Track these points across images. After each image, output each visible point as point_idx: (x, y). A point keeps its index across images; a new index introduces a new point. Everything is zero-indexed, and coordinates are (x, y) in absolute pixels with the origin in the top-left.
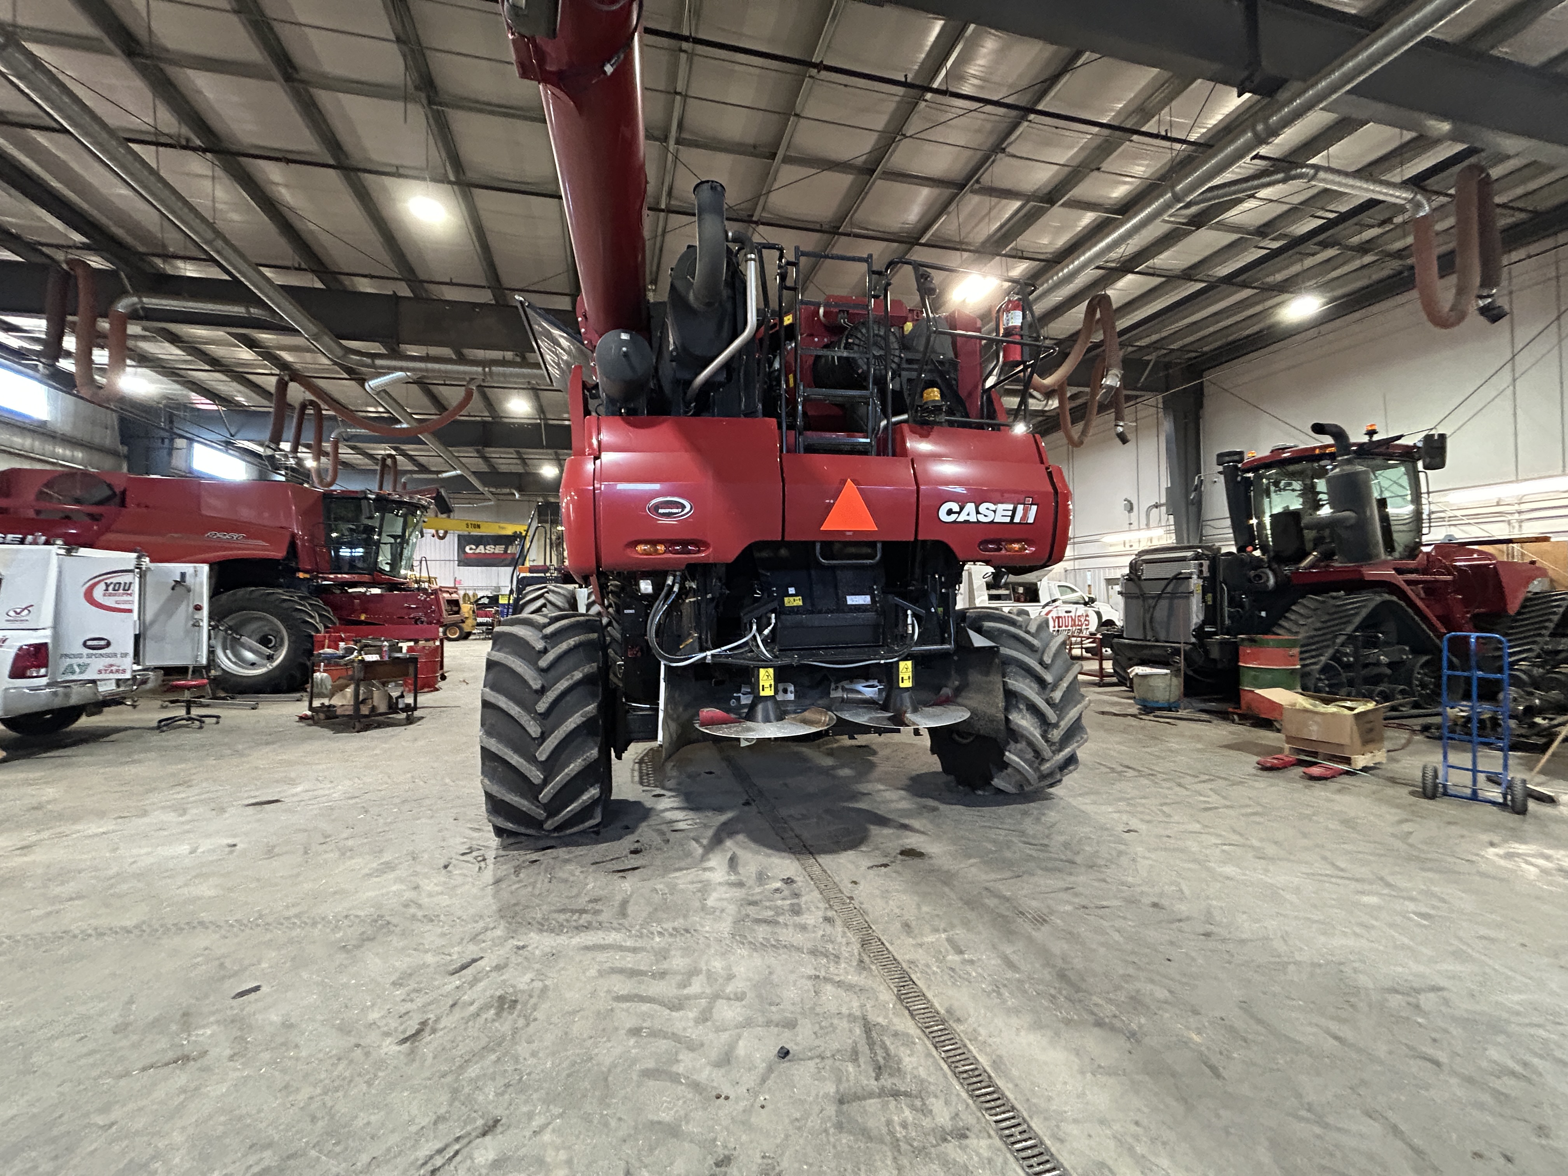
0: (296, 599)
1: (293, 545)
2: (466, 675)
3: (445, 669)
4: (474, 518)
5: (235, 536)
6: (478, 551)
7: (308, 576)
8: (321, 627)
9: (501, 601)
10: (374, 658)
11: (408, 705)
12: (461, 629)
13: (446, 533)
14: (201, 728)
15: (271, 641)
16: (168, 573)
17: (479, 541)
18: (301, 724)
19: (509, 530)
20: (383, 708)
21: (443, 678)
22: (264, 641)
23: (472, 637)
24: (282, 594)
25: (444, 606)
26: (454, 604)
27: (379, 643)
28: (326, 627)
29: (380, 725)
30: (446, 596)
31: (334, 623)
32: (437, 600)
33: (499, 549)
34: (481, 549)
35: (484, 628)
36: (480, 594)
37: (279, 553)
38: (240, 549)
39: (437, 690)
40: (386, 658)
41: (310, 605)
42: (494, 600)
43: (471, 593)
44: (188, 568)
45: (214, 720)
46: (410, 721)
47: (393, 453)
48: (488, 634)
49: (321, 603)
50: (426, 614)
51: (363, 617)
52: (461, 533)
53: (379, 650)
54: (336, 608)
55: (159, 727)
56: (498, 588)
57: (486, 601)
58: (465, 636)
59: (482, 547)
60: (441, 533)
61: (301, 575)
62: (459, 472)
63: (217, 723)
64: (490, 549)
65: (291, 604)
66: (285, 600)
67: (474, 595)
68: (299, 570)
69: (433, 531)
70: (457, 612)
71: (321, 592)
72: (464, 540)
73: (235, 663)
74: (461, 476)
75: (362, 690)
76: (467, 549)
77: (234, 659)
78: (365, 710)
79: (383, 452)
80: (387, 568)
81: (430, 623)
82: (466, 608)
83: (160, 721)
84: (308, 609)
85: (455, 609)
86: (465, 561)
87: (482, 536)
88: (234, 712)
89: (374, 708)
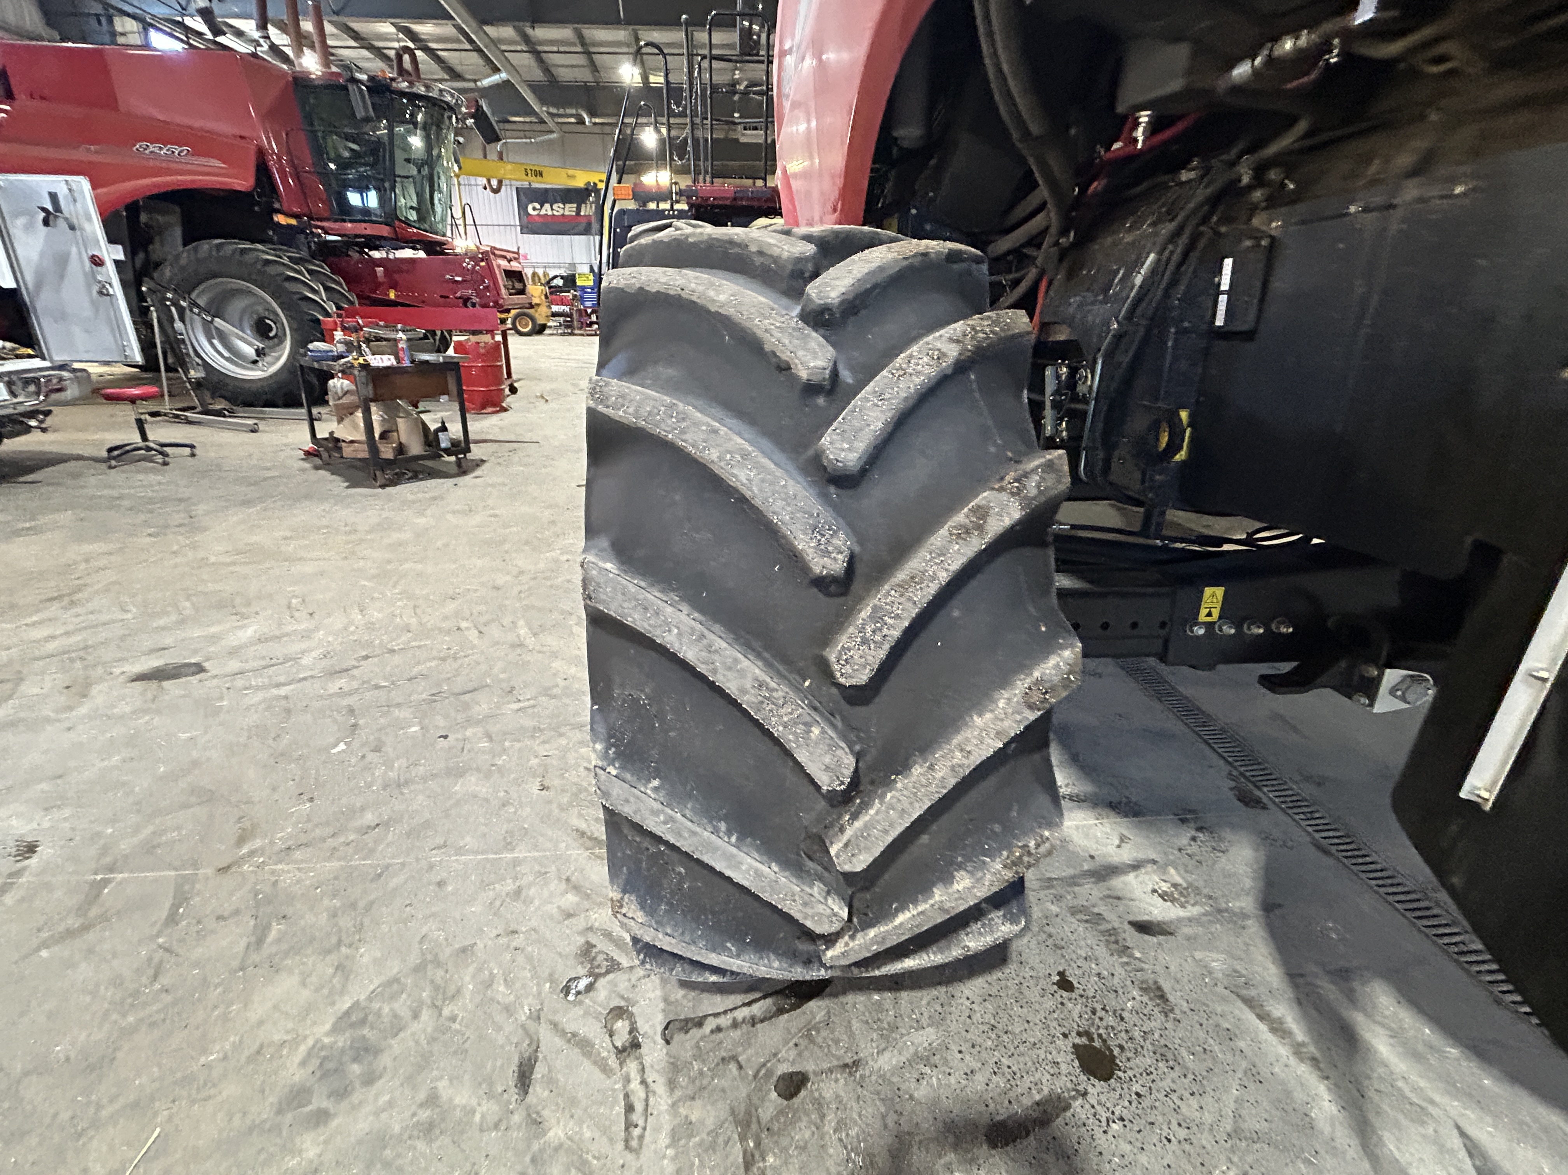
0: (286, 261)
1: (263, 170)
2: (545, 387)
3: (514, 376)
4: (535, 161)
5: (177, 149)
6: (543, 212)
7: (293, 222)
8: (331, 308)
9: (579, 282)
10: (385, 361)
11: (455, 444)
12: (533, 319)
13: (500, 182)
14: (165, 464)
15: (271, 329)
16: (29, 193)
17: (544, 196)
18: (307, 465)
19: (580, 180)
20: (416, 448)
21: (513, 390)
22: (262, 329)
23: (547, 331)
24: (263, 252)
25: (501, 280)
26: (515, 276)
27: (392, 335)
28: (339, 308)
29: (416, 476)
30: (503, 263)
31: (351, 303)
32: (490, 267)
33: (570, 210)
34: (547, 209)
35: (562, 319)
36: (552, 274)
37: (243, 182)
38: (190, 173)
39: (505, 410)
40: (406, 363)
41: (311, 272)
42: (570, 281)
43: (540, 272)
44: (57, 183)
45: (187, 451)
46: (463, 469)
47: (411, 45)
48: (567, 327)
49: (327, 270)
50: (477, 290)
51: (392, 295)
52: (519, 184)
53: (393, 348)
54: (352, 280)
55: (110, 458)
56: (573, 265)
57: (559, 282)
58: (540, 330)
59: (547, 206)
60: (494, 183)
61: (281, 219)
62: (504, 76)
63: (193, 455)
64: (559, 209)
65: (281, 269)
66: (268, 262)
67: (545, 274)
68: (278, 211)
69: (484, 181)
70: (522, 292)
71: (325, 252)
72: (526, 196)
73: (227, 359)
74: (508, 81)
75: (376, 417)
76: (530, 209)
77: (226, 354)
78: (387, 452)
79: (396, 45)
80: (413, 216)
81: (485, 306)
82: (536, 292)
83: (110, 450)
84: (306, 278)
85: (518, 286)
86: (530, 227)
87: (546, 190)
88: (226, 437)
89: (401, 449)
